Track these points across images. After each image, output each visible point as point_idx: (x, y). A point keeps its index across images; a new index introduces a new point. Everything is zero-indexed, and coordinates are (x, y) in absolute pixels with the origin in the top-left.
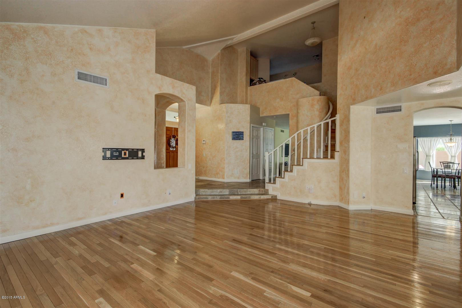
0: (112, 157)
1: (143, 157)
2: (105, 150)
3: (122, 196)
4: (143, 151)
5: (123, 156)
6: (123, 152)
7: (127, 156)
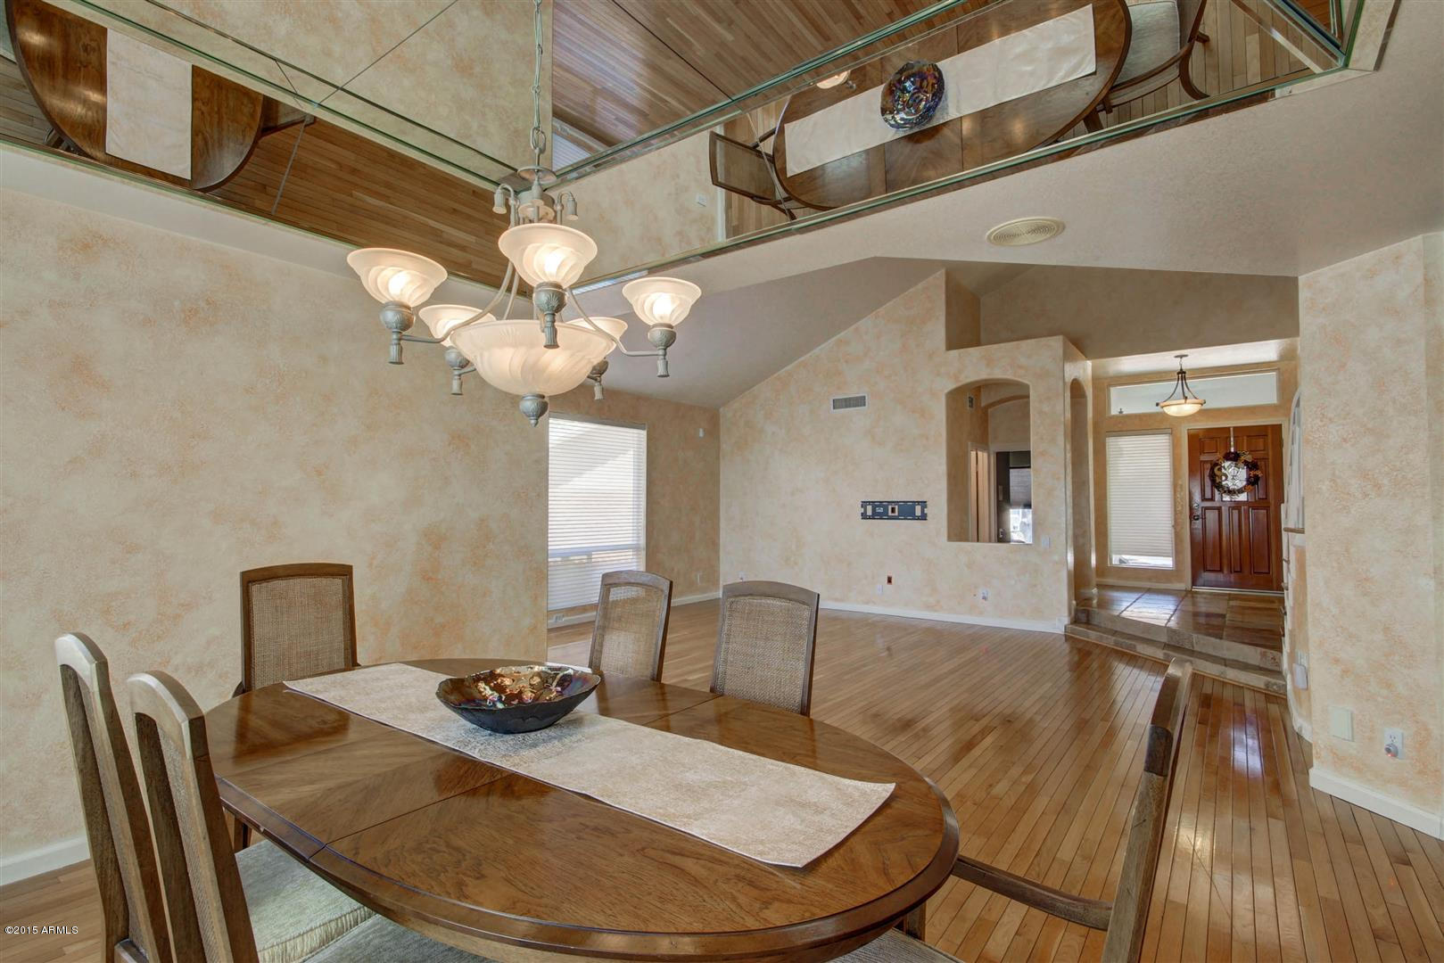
0: (875, 516)
1: (924, 517)
2: (864, 504)
3: (890, 580)
4: (923, 504)
5: (890, 514)
6: (890, 507)
7: (896, 514)
